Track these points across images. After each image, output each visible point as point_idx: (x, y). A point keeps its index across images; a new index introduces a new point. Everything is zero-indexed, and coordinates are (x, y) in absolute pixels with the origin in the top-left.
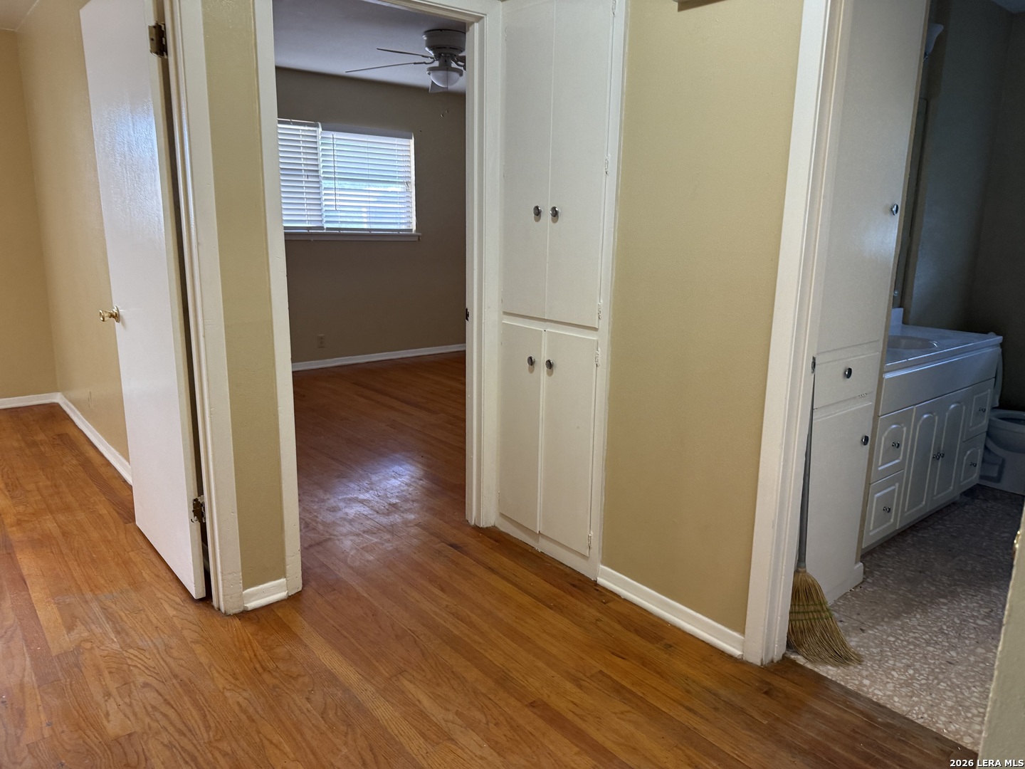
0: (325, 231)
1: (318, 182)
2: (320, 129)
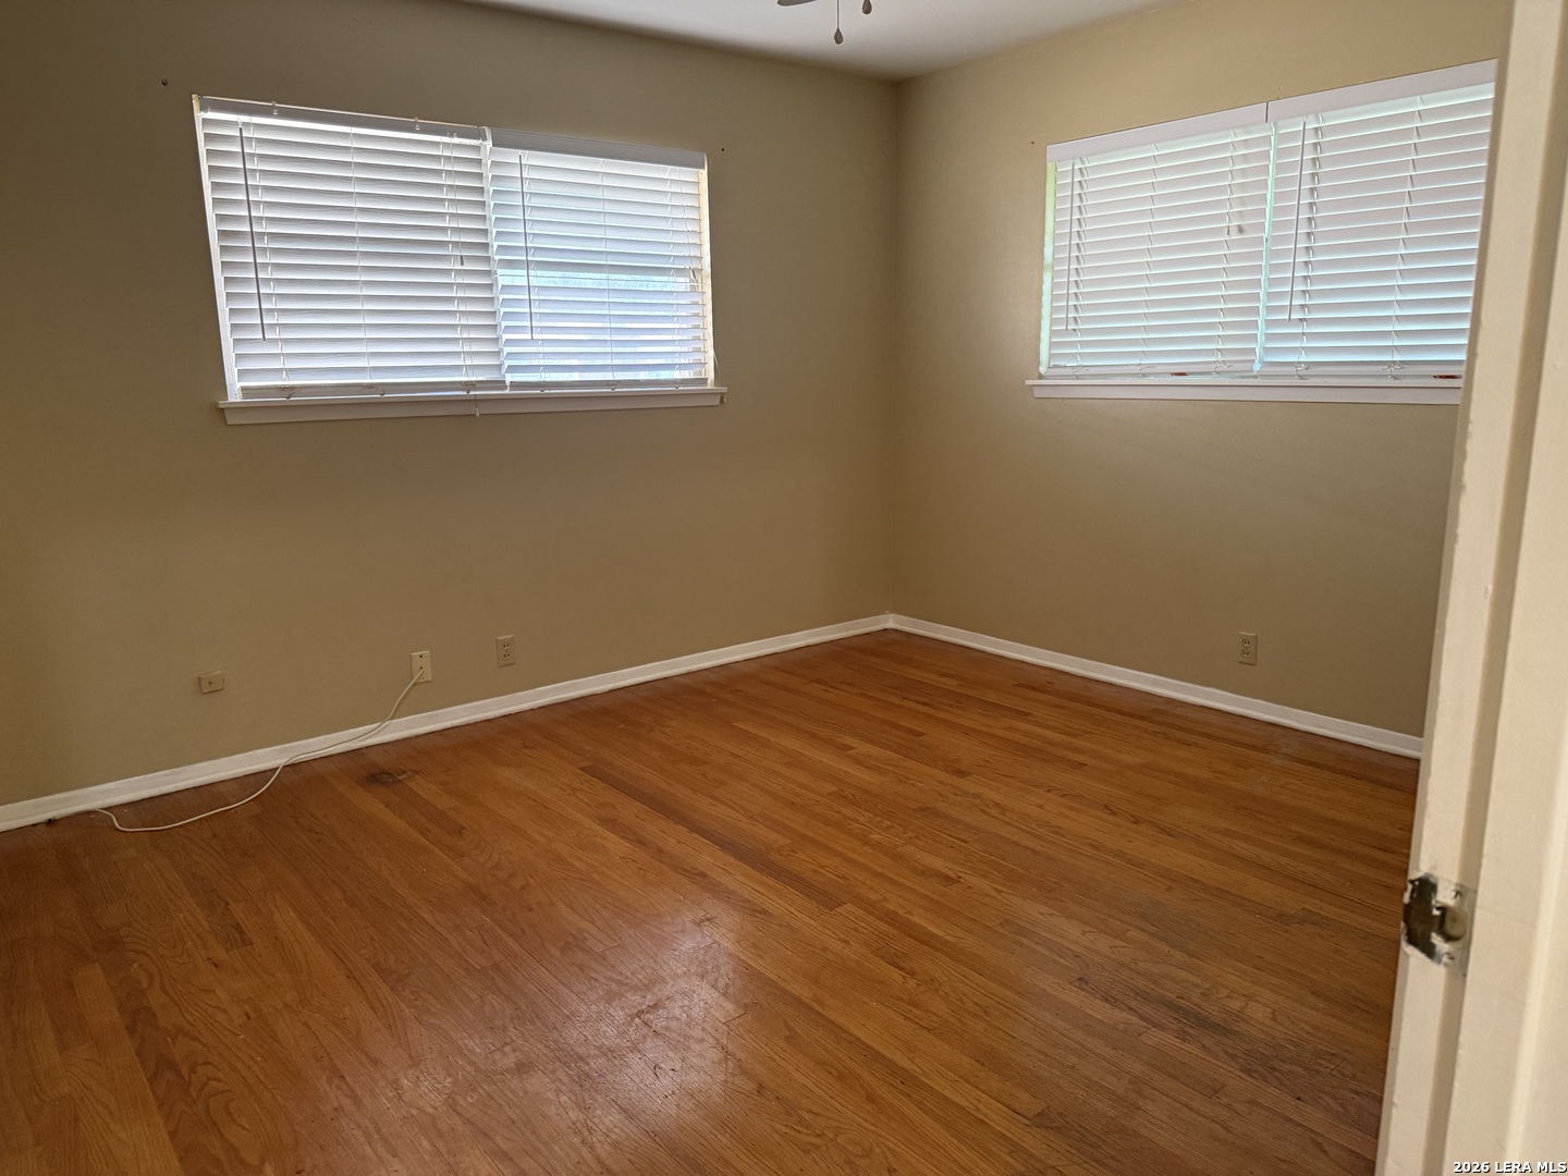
0: (507, 391)
1: (488, 273)
2: (489, 144)
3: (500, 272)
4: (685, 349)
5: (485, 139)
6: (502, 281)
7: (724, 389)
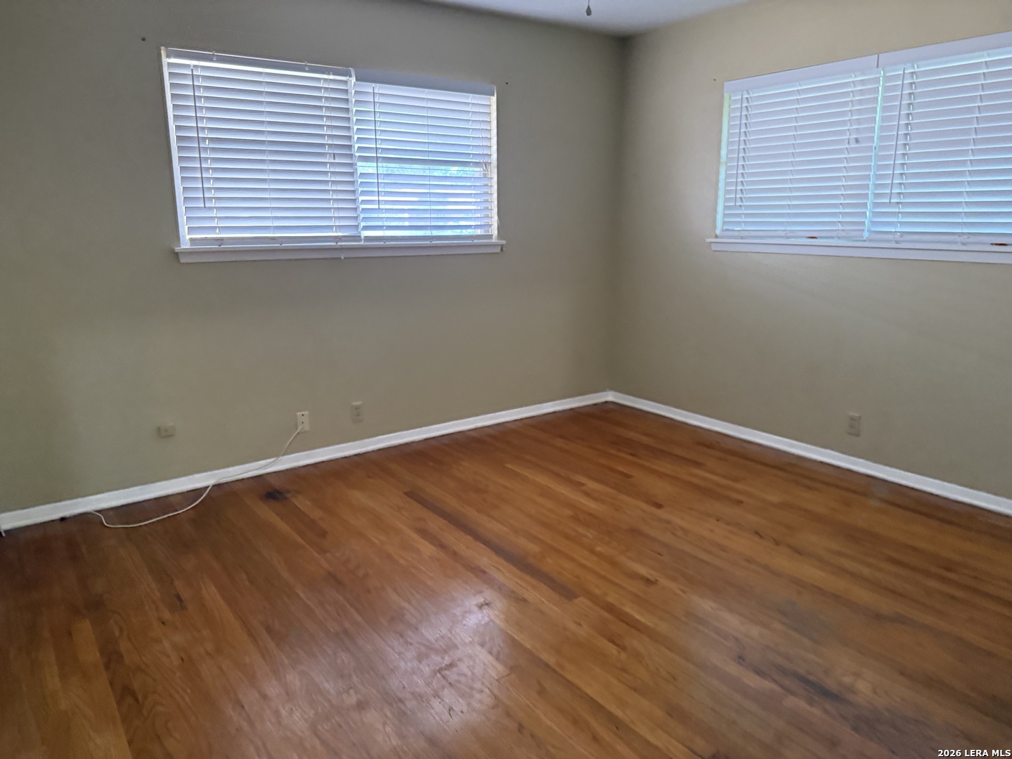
0: (362, 243)
1: (351, 165)
2: (353, 79)
3: (359, 164)
4: (479, 215)
5: (350, 76)
6: (360, 170)
7: (503, 242)
